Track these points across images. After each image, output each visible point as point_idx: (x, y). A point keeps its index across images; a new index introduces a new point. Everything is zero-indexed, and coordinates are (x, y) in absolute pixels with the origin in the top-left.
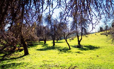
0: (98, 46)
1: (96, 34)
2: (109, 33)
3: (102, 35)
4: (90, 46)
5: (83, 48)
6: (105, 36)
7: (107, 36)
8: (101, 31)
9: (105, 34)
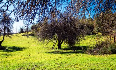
0: (23, 47)
1: (17, 35)
2: (30, 35)
3: (24, 36)
4: (14, 47)
5: (9, 50)
6: (27, 37)
7: (28, 37)
8: (21, 33)
9: (26, 36)
